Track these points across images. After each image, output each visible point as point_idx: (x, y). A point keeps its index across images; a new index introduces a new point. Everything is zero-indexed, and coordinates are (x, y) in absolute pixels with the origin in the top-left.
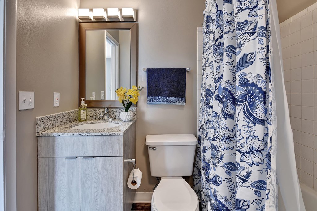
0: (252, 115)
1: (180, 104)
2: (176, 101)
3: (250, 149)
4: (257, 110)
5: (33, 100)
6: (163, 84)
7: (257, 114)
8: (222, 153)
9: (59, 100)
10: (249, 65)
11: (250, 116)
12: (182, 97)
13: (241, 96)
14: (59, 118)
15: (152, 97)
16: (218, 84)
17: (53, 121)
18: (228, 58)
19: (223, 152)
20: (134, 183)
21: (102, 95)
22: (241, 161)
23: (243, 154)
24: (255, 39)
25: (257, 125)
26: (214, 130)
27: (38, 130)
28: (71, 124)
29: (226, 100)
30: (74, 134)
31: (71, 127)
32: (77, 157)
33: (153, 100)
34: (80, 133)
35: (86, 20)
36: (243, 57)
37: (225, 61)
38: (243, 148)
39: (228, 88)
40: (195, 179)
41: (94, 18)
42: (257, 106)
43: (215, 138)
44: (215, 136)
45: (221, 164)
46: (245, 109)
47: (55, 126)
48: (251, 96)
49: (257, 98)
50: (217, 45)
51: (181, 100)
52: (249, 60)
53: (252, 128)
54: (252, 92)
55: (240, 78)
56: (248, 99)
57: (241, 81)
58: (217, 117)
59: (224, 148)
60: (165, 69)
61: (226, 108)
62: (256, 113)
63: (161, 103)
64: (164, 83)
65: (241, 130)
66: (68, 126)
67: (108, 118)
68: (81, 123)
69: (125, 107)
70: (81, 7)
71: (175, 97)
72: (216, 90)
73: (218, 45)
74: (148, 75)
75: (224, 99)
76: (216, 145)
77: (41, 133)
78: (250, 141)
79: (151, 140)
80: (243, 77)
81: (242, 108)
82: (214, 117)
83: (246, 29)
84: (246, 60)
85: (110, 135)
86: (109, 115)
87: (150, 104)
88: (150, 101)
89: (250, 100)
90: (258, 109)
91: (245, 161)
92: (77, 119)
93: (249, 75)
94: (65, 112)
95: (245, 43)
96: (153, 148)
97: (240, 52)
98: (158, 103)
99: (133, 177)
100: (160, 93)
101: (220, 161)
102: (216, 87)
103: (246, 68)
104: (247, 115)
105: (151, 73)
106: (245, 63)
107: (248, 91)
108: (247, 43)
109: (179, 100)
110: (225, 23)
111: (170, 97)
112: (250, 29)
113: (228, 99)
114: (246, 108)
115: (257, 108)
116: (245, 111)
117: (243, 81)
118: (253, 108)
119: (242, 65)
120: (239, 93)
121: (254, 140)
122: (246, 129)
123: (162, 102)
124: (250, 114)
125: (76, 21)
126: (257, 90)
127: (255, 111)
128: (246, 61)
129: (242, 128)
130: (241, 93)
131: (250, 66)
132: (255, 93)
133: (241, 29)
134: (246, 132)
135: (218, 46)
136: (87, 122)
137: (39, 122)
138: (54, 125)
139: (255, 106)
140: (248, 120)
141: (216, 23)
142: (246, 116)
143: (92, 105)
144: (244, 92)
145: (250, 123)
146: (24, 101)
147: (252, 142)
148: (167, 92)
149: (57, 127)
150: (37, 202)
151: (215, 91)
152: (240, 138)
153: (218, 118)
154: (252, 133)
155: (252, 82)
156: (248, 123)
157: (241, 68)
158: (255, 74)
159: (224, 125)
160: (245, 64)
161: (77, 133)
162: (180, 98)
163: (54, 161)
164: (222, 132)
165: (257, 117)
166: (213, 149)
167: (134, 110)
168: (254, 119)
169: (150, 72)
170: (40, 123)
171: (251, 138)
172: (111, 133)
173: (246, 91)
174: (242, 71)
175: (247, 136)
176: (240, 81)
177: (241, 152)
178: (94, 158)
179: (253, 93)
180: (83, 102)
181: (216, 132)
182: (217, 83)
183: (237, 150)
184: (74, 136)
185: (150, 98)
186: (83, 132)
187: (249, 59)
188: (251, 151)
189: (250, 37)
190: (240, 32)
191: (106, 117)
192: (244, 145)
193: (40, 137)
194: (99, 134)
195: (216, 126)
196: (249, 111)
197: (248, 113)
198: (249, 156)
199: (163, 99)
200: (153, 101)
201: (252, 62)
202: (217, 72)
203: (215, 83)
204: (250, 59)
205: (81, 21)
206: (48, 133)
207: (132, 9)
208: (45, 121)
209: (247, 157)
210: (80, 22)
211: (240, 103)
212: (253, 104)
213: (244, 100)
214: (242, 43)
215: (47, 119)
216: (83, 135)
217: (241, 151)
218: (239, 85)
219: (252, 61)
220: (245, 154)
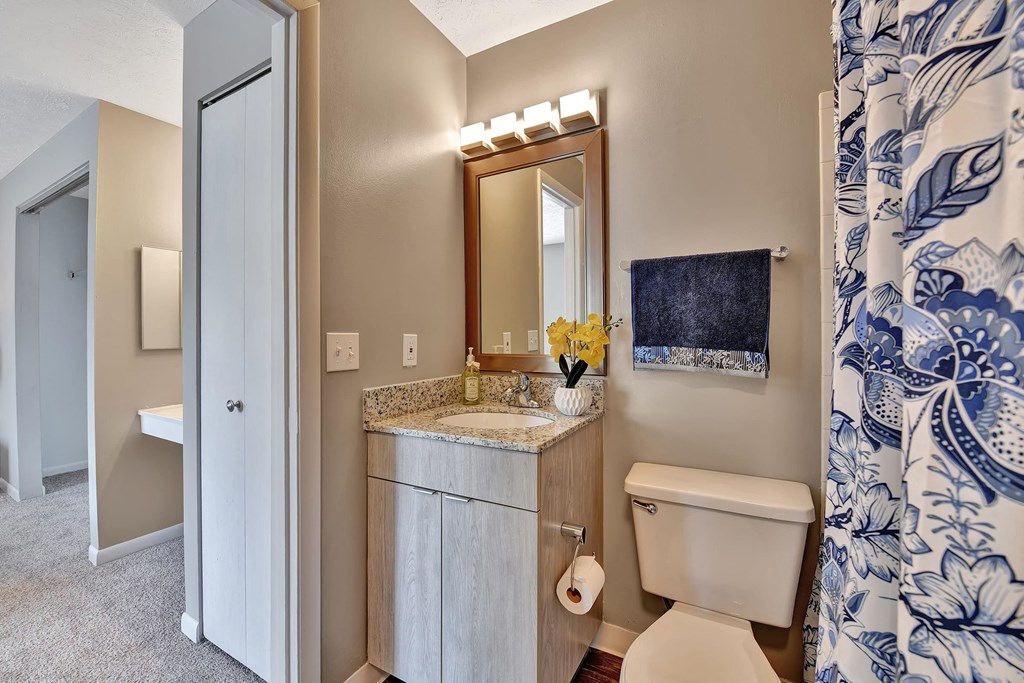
0: (979, 449)
1: (750, 373)
2: (731, 363)
3: (962, 608)
4: (1005, 427)
5: (355, 352)
6: (683, 308)
7: (1005, 448)
8: (856, 587)
9: (415, 351)
10: (965, 206)
11: (967, 451)
12: (754, 349)
13: (922, 352)
14: (415, 393)
15: (647, 349)
16: (857, 300)
17: (399, 399)
18: (886, 189)
19: (862, 585)
20: (575, 594)
21: (530, 341)
22: (914, 649)
23: (923, 624)
24: (1001, 69)
25: (1003, 501)
26: (839, 483)
27: (366, 417)
28: (442, 410)
29: (877, 369)
30: (429, 433)
31: (439, 416)
32: (435, 492)
33: (653, 357)
34: (440, 435)
35: (477, 152)
36: (933, 171)
37: (872, 205)
38: (926, 594)
39: (887, 315)
40: (811, 643)
41: (495, 141)
42: (1005, 409)
43: (839, 516)
44: (839, 511)
45: (853, 629)
46: (940, 417)
47: (406, 412)
48: (974, 356)
49: (1008, 366)
50: (849, 144)
51: (749, 359)
52: (968, 180)
53: (976, 514)
54: (981, 335)
55: (921, 272)
56: (961, 371)
57: (927, 285)
58: (850, 437)
59: (869, 570)
60: (691, 257)
61: (876, 400)
62: (997, 440)
63: (679, 366)
64: (686, 302)
65: (916, 511)
66: (432, 413)
67: (529, 400)
68: (464, 408)
69: (566, 375)
70: (467, 123)
71: (727, 349)
72: (846, 324)
73: (853, 141)
74: (636, 280)
75: (870, 363)
76: (844, 549)
77: (371, 424)
78: (965, 572)
79: (642, 480)
80: (936, 265)
81: (924, 409)
82: (838, 432)
83: (948, 34)
84: (950, 184)
85: (506, 449)
86: (532, 393)
87: (645, 369)
88: (643, 361)
89: (968, 376)
90: (1013, 422)
91: (936, 659)
92: (456, 398)
93: (966, 254)
94: (430, 380)
95: (945, 101)
96: (645, 505)
97: (917, 149)
98: (669, 366)
99: (572, 579)
100: (674, 337)
101: (848, 614)
102: (846, 314)
103: (946, 222)
104: (950, 444)
105: (645, 273)
106: (944, 197)
107: (958, 331)
108: (954, 101)
109: (742, 360)
110: (867, 41)
111: (708, 348)
112: (970, 28)
113: (887, 362)
114: (950, 412)
115: (1006, 416)
116: (941, 423)
117: (934, 282)
118: (985, 416)
119: (931, 209)
120: (916, 339)
121: (984, 571)
122: (946, 511)
123: (682, 363)
124: (968, 442)
125: (457, 159)
126: (1006, 328)
127: (996, 430)
128: (948, 189)
129: (924, 505)
130: (924, 341)
131: (971, 210)
132: (995, 339)
133: (922, 41)
134: (942, 524)
135: (853, 146)
136: (479, 407)
137: (368, 400)
138: (404, 408)
139: (996, 408)
140: (955, 470)
141: (843, 54)
142: (945, 448)
143: (496, 365)
144: (935, 338)
145: (964, 484)
146: (338, 353)
147: (974, 578)
148: (700, 332)
149: (410, 415)
150: (364, 572)
151: (843, 329)
152: (912, 547)
153: (854, 438)
154: (974, 538)
155: (981, 288)
156: (960, 484)
157: (926, 222)
158: (999, 246)
159: (868, 474)
160: (946, 203)
161: (436, 434)
162: (747, 353)
163: (394, 492)
164: (859, 500)
165: (1003, 460)
166: (832, 559)
167: (597, 384)
168: (987, 472)
169: (642, 272)
170: (370, 402)
171: (971, 560)
172: (507, 443)
173: (951, 331)
174: (930, 236)
175: (947, 544)
176: (921, 287)
177: (914, 613)
178: (471, 502)
179: (986, 343)
180: (471, 357)
181: (845, 493)
182: (852, 296)
183: (902, 597)
184: (429, 438)
185: (641, 351)
186: (448, 432)
187: (968, 174)
188: (965, 621)
189: (974, 65)
190: (918, 57)
191: (522, 399)
192: (929, 584)
193: (371, 432)
194: (480, 443)
195: (844, 471)
196: (963, 425)
197: (957, 435)
198: (954, 640)
199: (686, 353)
200: (652, 362)
201: (986, 187)
202: (853, 253)
203: (840, 296)
204: (975, 173)
205: (468, 157)
206: (384, 426)
207: (586, 93)
208: (381, 398)
209: (947, 643)
210: (466, 161)
211: (919, 385)
212: (985, 394)
213: (937, 371)
214: (928, 106)
215: (385, 393)
216: (447, 439)
217: (913, 605)
218: (918, 305)
219: (987, 181)
220: (934, 626)
